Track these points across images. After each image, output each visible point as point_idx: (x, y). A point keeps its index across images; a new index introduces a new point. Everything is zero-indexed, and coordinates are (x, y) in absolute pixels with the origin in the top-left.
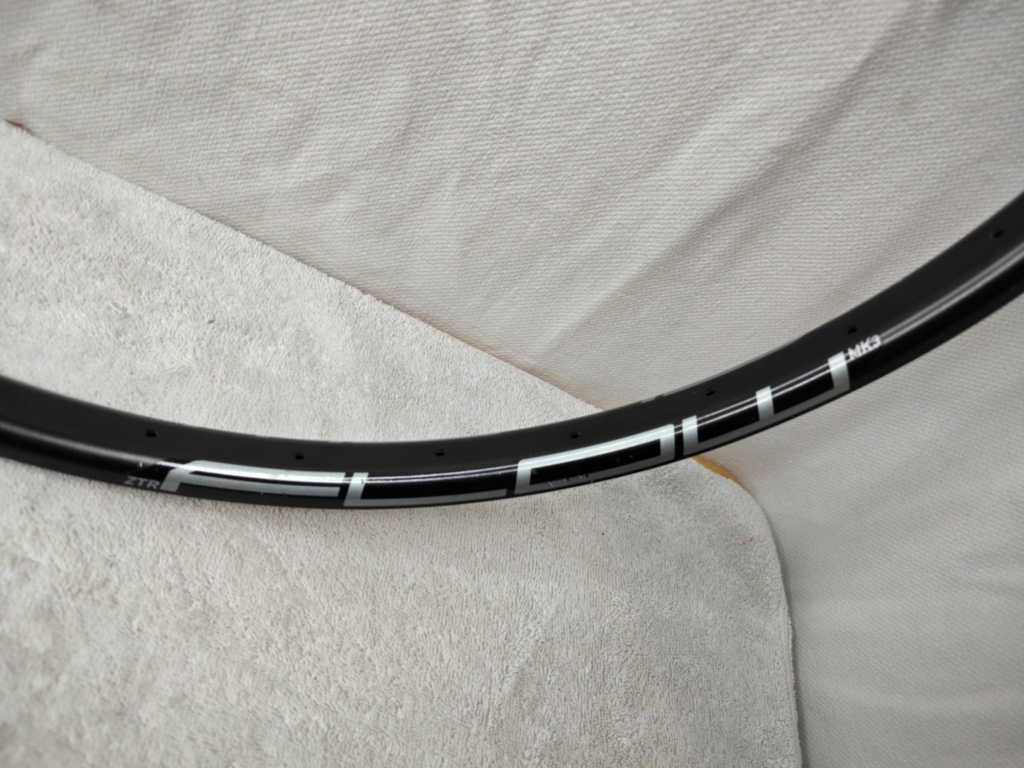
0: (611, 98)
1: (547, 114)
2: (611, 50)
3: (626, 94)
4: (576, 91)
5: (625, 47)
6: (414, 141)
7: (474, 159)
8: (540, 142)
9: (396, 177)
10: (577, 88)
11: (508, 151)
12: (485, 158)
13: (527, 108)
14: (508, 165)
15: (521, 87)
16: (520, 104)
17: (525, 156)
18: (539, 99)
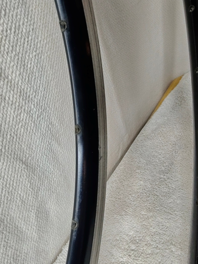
0: (39, 48)
1: (38, 85)
2: (15, 32)
3: (40, 39)
4: (31, 63)
5: (15, 24)
6: (32, 161)
7: (49, 132)
8: (50, 95)
9: (47, 176)
10: (29, 63)
11: (50, 113)
12: (50, 126)
13: (32, 95)
14: (57, 115)
15: (20, 92)
16: (29, 97)
17: (54, 105)
18: (29, 86)
